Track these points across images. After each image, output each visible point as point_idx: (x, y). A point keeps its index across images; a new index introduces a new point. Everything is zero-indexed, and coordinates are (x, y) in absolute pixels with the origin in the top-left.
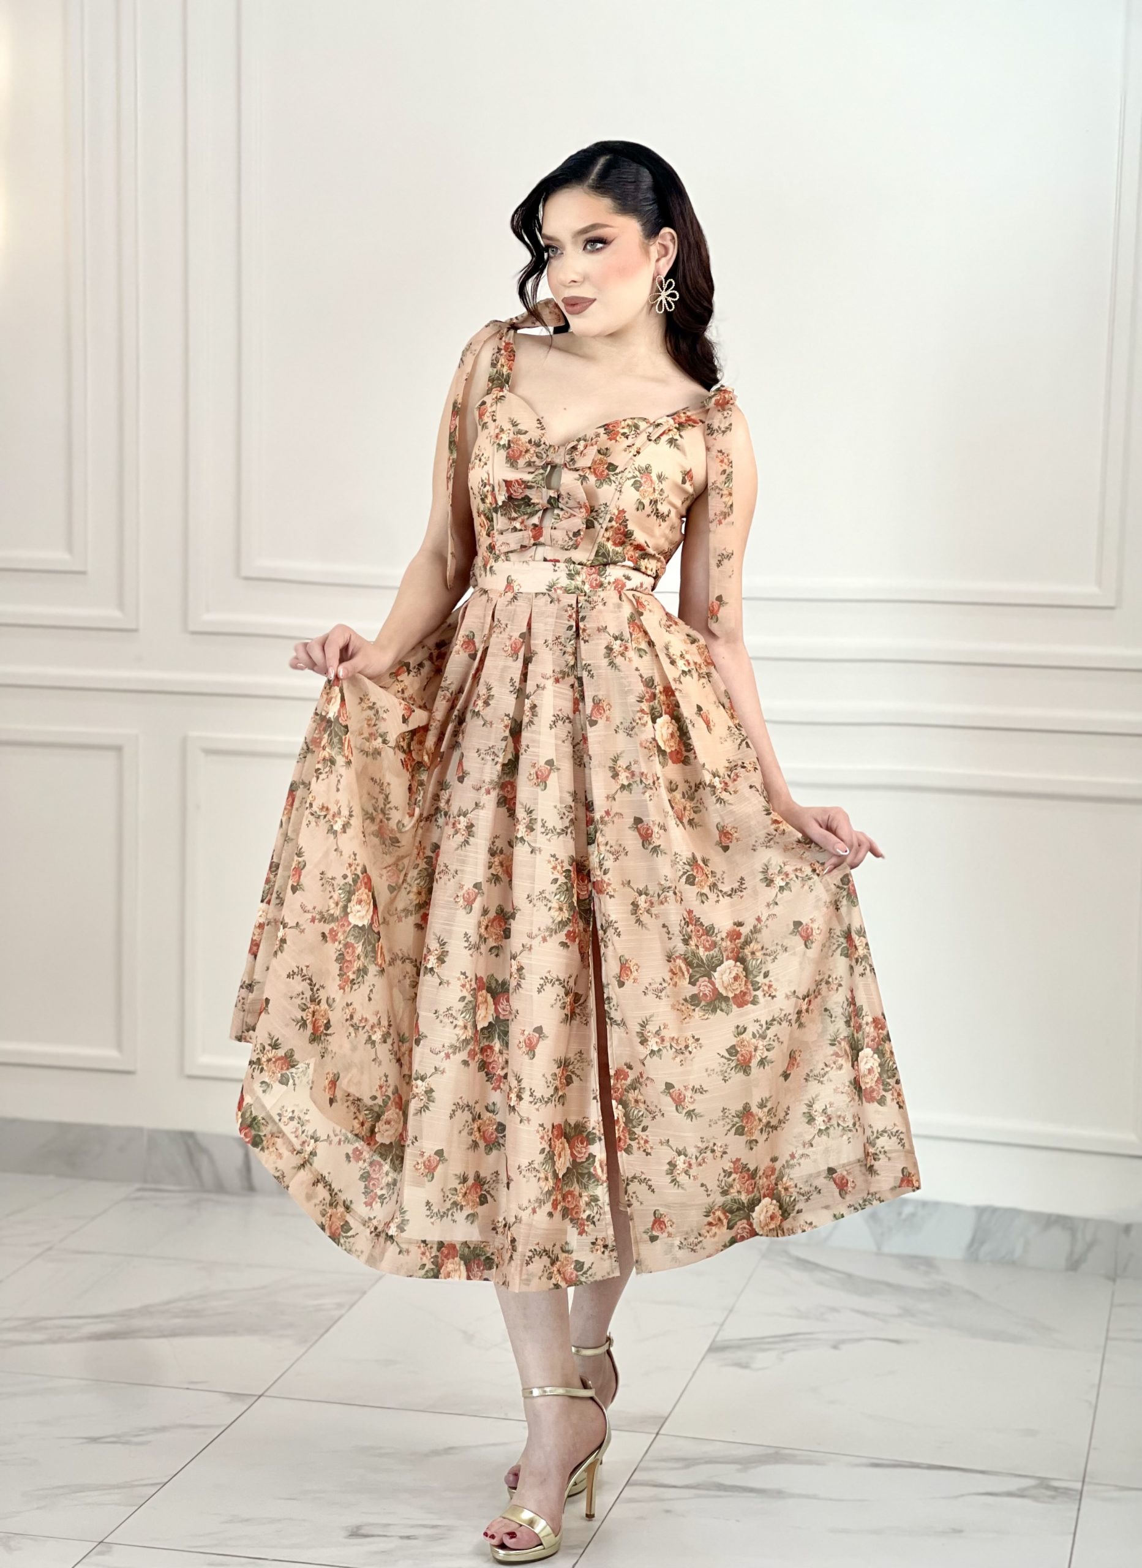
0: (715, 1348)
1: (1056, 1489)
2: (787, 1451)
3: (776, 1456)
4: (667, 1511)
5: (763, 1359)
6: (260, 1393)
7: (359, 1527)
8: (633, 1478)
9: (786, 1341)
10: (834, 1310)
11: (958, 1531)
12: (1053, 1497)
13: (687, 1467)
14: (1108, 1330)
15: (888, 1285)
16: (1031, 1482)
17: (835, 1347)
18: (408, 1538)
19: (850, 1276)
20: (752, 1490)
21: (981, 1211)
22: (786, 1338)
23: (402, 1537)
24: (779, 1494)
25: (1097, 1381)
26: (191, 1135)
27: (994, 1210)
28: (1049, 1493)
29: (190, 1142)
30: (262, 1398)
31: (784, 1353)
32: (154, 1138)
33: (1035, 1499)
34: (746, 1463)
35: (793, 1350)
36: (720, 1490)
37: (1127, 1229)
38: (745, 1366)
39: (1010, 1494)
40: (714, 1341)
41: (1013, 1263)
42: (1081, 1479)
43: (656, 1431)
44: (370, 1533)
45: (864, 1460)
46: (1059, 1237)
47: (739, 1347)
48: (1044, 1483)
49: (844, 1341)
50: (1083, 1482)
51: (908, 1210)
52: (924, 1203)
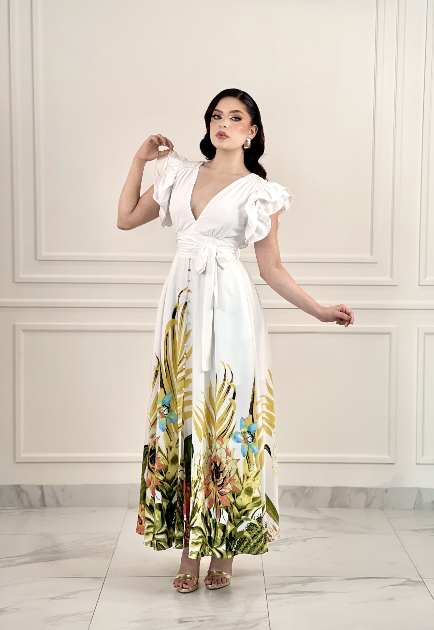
1: (414, 581)
2: (314, 578)
3: (311, 580)
4: (288, 602)
5: (282, 548)
6: (105, 576)
7: (181, 619)
8: (267, 592)
9: (285, 541)
11: (393, 599)
12: (416, 584)
13: (283, 586)
14: (393, 527)
15: (308, 519)
16: (404, 580)
17: (304, 542)
18: (202, 621)
19: (292, 517)
20: (312, 592)
21: (334, 489)
23: (199, 621)
25: (401, 544)
26: (19, 486)
27: (338, 488)
28: (414, 583)
29: (18, 489)
30: (106, 578)
31: (288, 545)
32: (2, 489)
33: (410, 585)
34: (304, 583)
35: (290, 544)
36: (300, 593)
37: (386, 490)
38: (278, 551)
39: (400, 585)
41: (346, 507)
42: (420, 577)
43: (262, 575)
44: (186, 621)
45: (343, 578)
46: (362, 496)
48: (409, 580)
49: (306, 539)
50: (421, 578)
51: (307, 491)
52: (313, 488)
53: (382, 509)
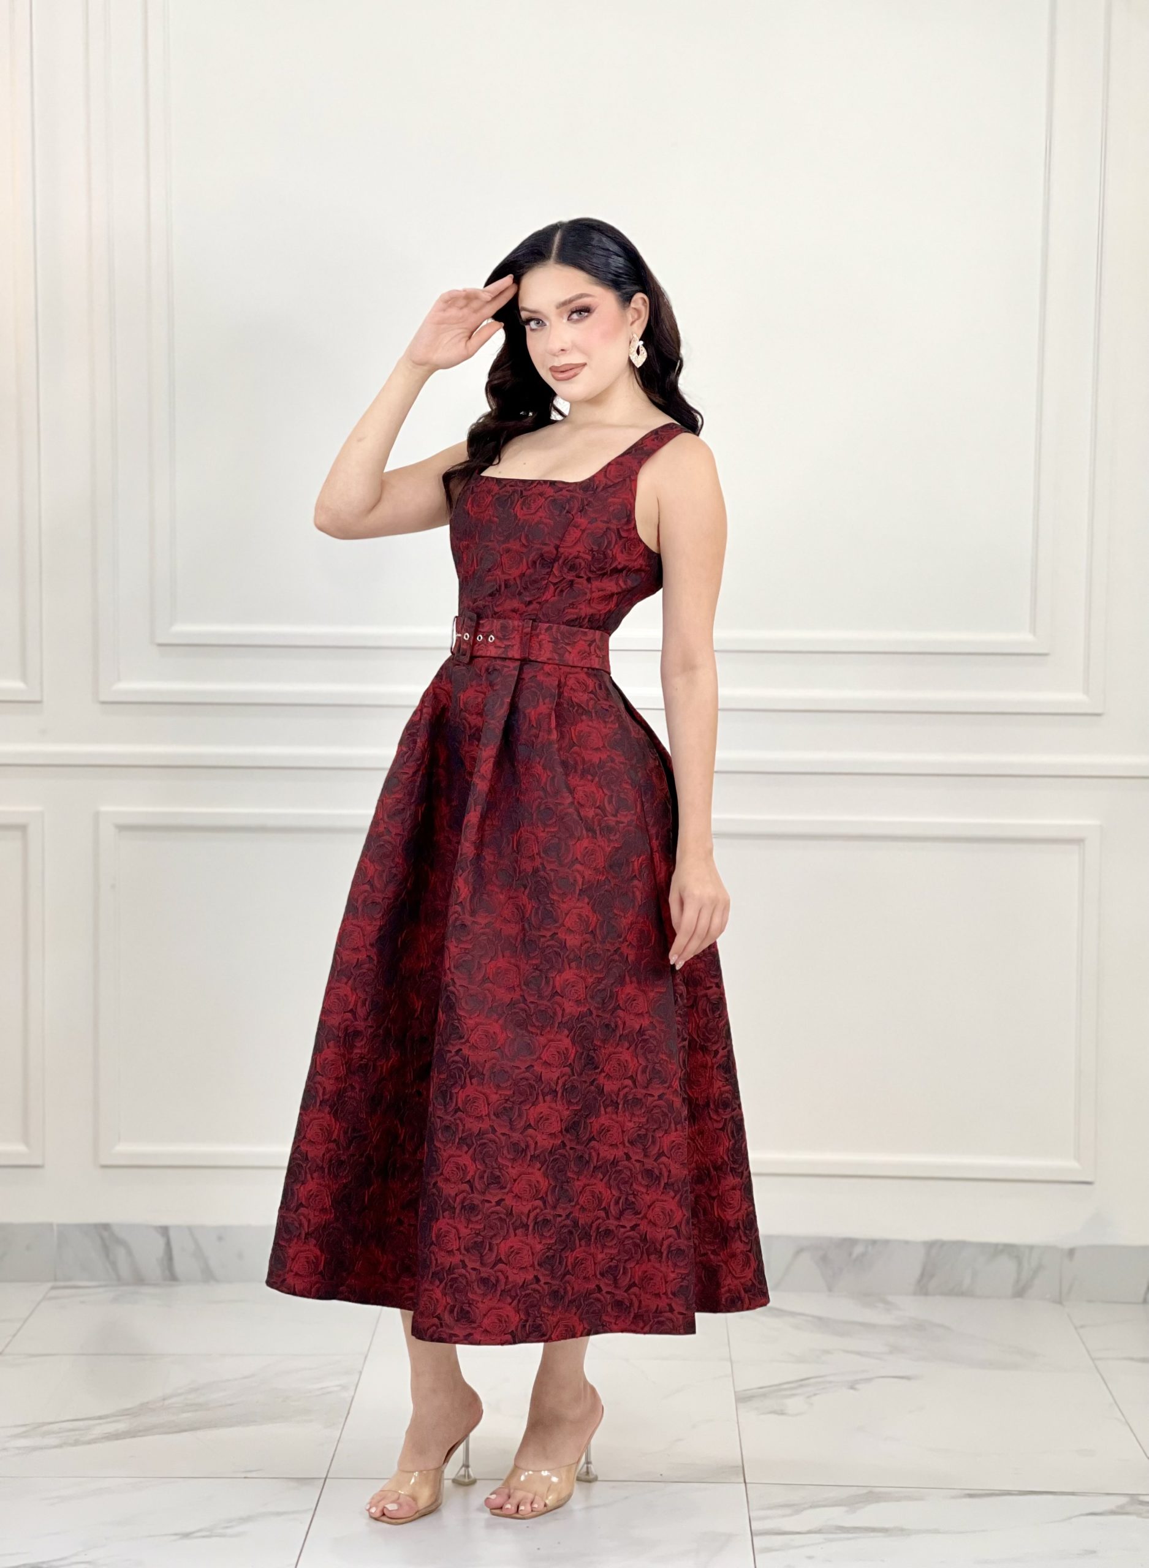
0: (743, 1398)
2: (880, 1489)
3: (872, 1496)
4: (810, 1558)
5: (793, 1404)
6: (323, 1476)
8: (753, 1528)
9: (801, 1386)
10: (827, 1352)
11: (1092, 1552)
13: (798, 1512)
14: (1089, 1351)
15: (863, 1324)
16: (1123, 1500)
17: (852, 1388)
19: (820, 1319)
20: (874, 1530)
21: (930, 1245)
22: (802, 1382)
24: (901, 1531)
25: (1111, 1399)
26: (106, 1227)
27: (942, 1244)
29: (106, 1234)
30: (327, 1481)
31: (809, 1397)
32: (64, 1231)
33: (1137, 1514)
34: (853, 1502)
35: (815, 1395)
36: (844, 1533)
37: (1071, 1252)
38: (782, 1413)
39: (1113, 1513)
40: (735, 1392)
41: (962, 1294)
43: (742, 1480)
45: (957, 1492)
46: (1007, 1265)
47: (764, 1395)
49: (857, 1382)
51: (858, 1250)
52: (874, 1242)
53: (1059, 1301)
